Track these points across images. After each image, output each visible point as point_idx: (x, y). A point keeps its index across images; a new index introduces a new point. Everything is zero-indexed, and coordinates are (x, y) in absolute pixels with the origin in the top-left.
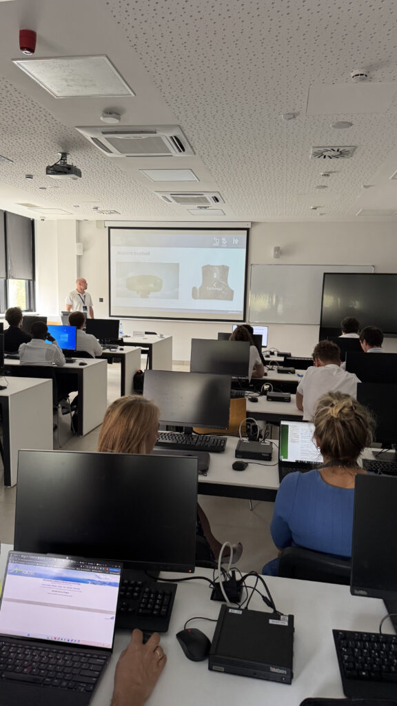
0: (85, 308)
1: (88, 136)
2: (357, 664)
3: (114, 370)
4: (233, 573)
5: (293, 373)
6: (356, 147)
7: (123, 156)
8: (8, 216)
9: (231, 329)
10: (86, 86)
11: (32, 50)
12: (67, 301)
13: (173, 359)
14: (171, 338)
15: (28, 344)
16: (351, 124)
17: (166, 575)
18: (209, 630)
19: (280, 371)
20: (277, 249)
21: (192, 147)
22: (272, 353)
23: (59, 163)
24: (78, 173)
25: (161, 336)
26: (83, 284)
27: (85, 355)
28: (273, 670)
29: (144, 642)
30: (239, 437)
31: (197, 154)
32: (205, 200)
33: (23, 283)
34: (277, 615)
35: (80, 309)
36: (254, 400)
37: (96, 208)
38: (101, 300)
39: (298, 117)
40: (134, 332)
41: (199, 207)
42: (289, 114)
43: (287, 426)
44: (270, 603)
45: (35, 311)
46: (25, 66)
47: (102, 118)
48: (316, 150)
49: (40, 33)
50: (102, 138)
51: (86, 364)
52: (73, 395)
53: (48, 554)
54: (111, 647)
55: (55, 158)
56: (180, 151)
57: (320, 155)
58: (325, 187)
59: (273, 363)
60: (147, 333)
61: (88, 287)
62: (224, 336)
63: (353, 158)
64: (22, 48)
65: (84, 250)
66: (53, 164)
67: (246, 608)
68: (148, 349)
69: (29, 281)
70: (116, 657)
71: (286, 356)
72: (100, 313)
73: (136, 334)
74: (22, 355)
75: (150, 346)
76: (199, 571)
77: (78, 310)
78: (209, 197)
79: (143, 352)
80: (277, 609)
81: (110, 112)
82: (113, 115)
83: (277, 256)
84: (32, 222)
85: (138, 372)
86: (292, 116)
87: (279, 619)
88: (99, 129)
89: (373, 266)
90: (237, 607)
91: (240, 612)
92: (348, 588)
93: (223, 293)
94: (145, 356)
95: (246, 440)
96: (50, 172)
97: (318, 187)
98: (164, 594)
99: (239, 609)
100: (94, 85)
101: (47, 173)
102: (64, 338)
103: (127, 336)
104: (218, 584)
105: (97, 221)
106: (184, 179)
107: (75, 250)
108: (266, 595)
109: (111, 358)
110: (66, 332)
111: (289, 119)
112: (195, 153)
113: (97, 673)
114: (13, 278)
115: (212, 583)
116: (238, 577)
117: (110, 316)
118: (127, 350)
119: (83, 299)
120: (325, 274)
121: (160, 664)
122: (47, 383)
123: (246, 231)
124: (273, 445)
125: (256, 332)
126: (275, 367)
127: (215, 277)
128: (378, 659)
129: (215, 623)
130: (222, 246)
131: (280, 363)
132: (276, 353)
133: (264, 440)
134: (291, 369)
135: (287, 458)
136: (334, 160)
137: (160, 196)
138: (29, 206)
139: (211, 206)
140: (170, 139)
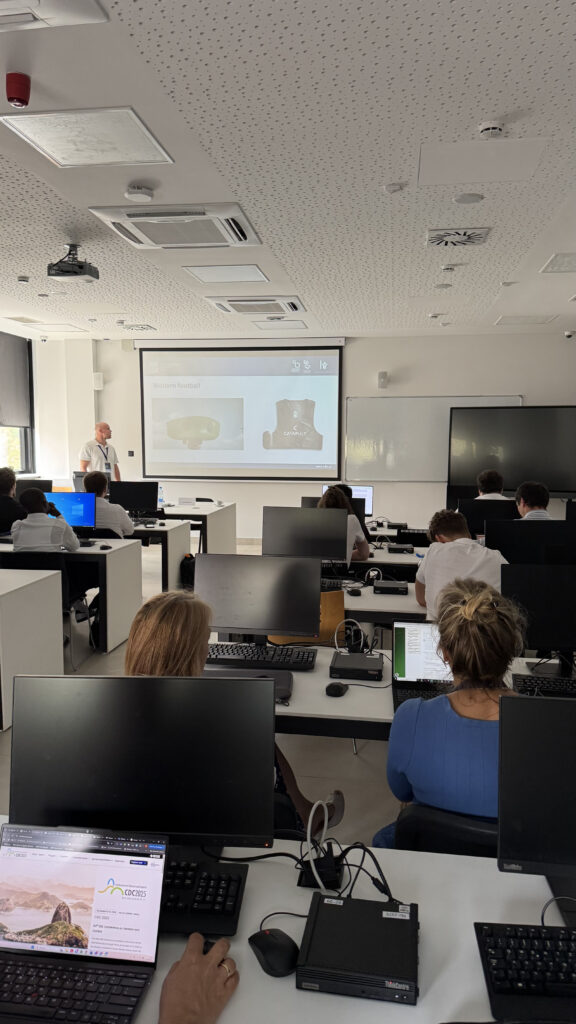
0: (108, 466)
1: (108, 220)
2: (510, 972)
3: (152, 555)
4: (329, 845)
5: (412, 552)
6: (490, 229)
7: (159, 247)
9: (320, 490)
10: (103, 151)
11: (24, 101)
12: (80, 456)
13: (238, 536)
14: (233, 506)
15: (24, 521)
16: (482, 198)
17: (232, 852)
18: (295, 931)
19: (392, 550)
20: (383, 375)
21: (256, 233)
22: (380, 525)
23: (66, 259)
24: (94, 273)
25: (220, 503)
26: (105, 432)
27: (110, 534)
28: (390, 984)
29: (205, 952)
30: (335, 647)
31: (265, 244)
32: (278, 308)
33: (17, 432)
34: (393, 905)
35: (101, 467)
36: (355, 593)
37: (122, 322)
38: (131, 454)
39: (406, 189)
40: (180, 499)
41: (268, 317)
42: (393, 184)
43: (403, 629)
44: (384, 888)
45: (34, 472)
46: (14, 123)
47: (126, 195)
48: (435, 234)
49: (35, 77)
50: (128, 224)
51: (110, 548)
52: (92, 593)
53: (60, 828)
54: (153, 961)
55: (60, 253)
56: (240, 240)
57: (440, 240)
58: (448, 286)
59: (382, 539)
60: (198, 500)
61: (112, 434)
62: (310, 502)
63: (486, 245)
64: (10, 99)
65: (105, 382)
66: (58, 260)
67: (349, 896)
68: (201, 523)
69: (26, 428)
70: (161, 975)
71: (399, 527)
72: (130, 473)
73: (183, 502)
74: (17, 537)
75: (203, 518)
76: (280, 845)
77: (98, 469)
78: (283, 303)
79: (194, 527)
80: (394, 897)
81: (137, 186)
82: (144, 190)
83: (383, 386)
84: (29, 344)
85: (186, 558)
86: (397, 187)
87: (397, 911)
88: (122, 210)
89: (521, 396)
90: (336, 894)
91: (341, 903)
92: (494, 861)
93: (308, 439)
94: (196, 534)
95: (344, 651)
96: (53, 272)
97: (439, 286)
98: (229, 881)
99: (339, 898)
100: (115, 149)
101: (49, 274)
102: (78, 510)
103: (169, 506)
104: (308, 862)
105: (123, 341)
106: (247, 279)
107: (92, 383)
108: (377, 875)
109: (147, 538)
110: (81, 502)
111: (395, 191)
112: (262, 243)
113: (134, 999)
114: (2, 425)
115: (300, 861)
116: (337, 852)
117: (145, 476)
118: (170, 524)
119: (105, 451)
120: (452, 409)
121: (228, 984)
122: (52, 577)
123: (337, 351)
124: (384, 658)
125: (355, 495)
126: (385, 545)
127: (295, 416)
128: (539, 963)
129: (305, 920)
130: (305, 372)
131: (392, 539)
132: (385, 524)
133: (371, 651)
134: (409, 546)
135: (404, 676)
136: (460, 247)
137: (213, 303)
138: (23, 320)
139: (287, 316)
140: (225, 223)
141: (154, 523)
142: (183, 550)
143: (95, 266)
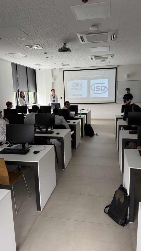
1: (79, 36)
7: (88, 43)
8: (27, 69)
10: (93, 15)
24: (70, 51)
25: (88, 110)
31: (117, 40)
33: (32, 93)
38: (61, 98)
41: (102, 61)
45: (37, 103)
50: (85, 36)
56: (112, 39)
64: (83, 1)
65: (55, 80)
66: (61, 48)
75: (86, 114)
82: (96, 26)
83: (128, 78)
88: (86, 33)
96: (60, 51)
100: (97, 14)
105: (59, 69)
107: (51, 80)
114: (30, 92)
123: (115, 69)
137: (90, 57)
138: (38, 64)
139: (107, 60)
140: (111, 35)
142: (85, 122)
143: (70, 49)
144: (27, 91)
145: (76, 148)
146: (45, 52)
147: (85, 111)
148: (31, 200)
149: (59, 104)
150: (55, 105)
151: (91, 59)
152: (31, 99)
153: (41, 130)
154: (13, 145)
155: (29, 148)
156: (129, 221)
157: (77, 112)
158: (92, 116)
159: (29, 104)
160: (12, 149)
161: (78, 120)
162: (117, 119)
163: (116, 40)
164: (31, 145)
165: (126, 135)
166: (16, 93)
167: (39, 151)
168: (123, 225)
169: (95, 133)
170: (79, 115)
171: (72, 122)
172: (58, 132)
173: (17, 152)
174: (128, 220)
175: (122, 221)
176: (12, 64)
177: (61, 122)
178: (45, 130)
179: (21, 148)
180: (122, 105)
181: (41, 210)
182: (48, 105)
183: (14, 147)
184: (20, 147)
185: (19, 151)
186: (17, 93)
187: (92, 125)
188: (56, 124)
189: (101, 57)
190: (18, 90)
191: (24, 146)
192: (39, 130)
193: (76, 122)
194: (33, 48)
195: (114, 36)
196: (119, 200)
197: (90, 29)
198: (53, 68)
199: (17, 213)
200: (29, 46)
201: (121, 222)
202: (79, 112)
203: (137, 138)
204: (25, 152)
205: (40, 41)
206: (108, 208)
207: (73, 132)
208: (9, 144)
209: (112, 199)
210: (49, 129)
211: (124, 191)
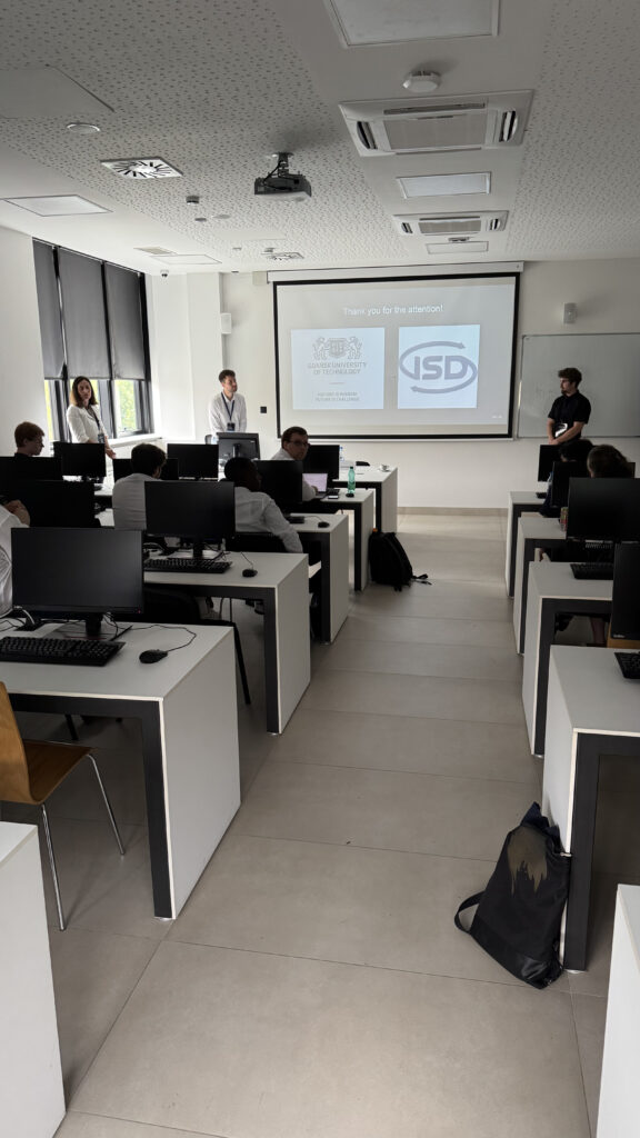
1: (351, 119)
7: (392, 153)
8: (107, 270)
10: (418, 21)
14: (396, 470)
21: (525, 130)
23: (276, 172)
24: (307, 188)
25: (385, 467)
31: (522, 147)
32: (476, 227)
33: (130, 385)
38: (264, 410)
41: (450, 239)
45: (152, 432)
50: (378, 124)
55: (268, 164)
56: (501, 139)
65: (234, 324)
66: (266, 175)
69: (140, 381)
75: (377, 486)
78: (485, 220)
81: (420, 72)
82: (432, 75)
83: (570, 320)
84: (138, 283)
96: (262, 189)
100: (436, 18)
101: (257, 192)
105: (254, 272)
106: (465, 190)
107: (219, 326)
114: (119, 377)
123: (514, 278)
137: (400, 222)
138: (156, 252)
139: (473, 236)
140: (500, 118)
141: (336, 493)
142: (370, 523)
143: (308, 179)
144: (108, 375)
145: (332, 637)
146: (192, 194)
147: (373, 474)
148: (130, 868)
149: (255, 437)
150: (236, 441)
151: (402, 232)
152: (124, 411)
153: (170, 556)
154: (45, 622)
155: (117, 637)
156: (568, 965)
157: (337, 477)
158: (405, 495)
159: (115, 437)
160: (41, 640)
161: (339, 511)
162: (519, 509)
163: (521, 142)
164: (126, 625)
165: (556, 581)
166: (53, 382)
167: (164, 650)
168: (540, 982)
169: (416, 573)
170: (344, 491)
171: (312, 522)
172: (249, 567)
173: (66, 655)
174: (561, 961)
175: (537, 964)
176: (39, 245)
177: (264, 519)
178: (188, 555)
179: (83, 635)
180: (543, 447)
181: (174, 917)
182: (204, 443)
183: (48, 630)
184: (77, 630)
185: (73, 649)
186: (61, 382)
187: (401, 533)
188: (238, 529)
189: (453, 224)
190: (65, 368)
191: (94, 628)
192: (164, 558)
193: (333, 519)
194: (135, 175)
195: (516, 121)
196: (523, 873)
197: (406, 85)
198: (227, 268)
199: (65, 928)
200: (116, 163)
201: (529, 969)
202: (343, 476)
203: (610, 599)
204: (99, 653)
205: (169, 138)
206: (476, 907)
207: (317, 567)
208: (28, 620)
209: (489, 869)
210: (209, 554)
211: (546, 833)
